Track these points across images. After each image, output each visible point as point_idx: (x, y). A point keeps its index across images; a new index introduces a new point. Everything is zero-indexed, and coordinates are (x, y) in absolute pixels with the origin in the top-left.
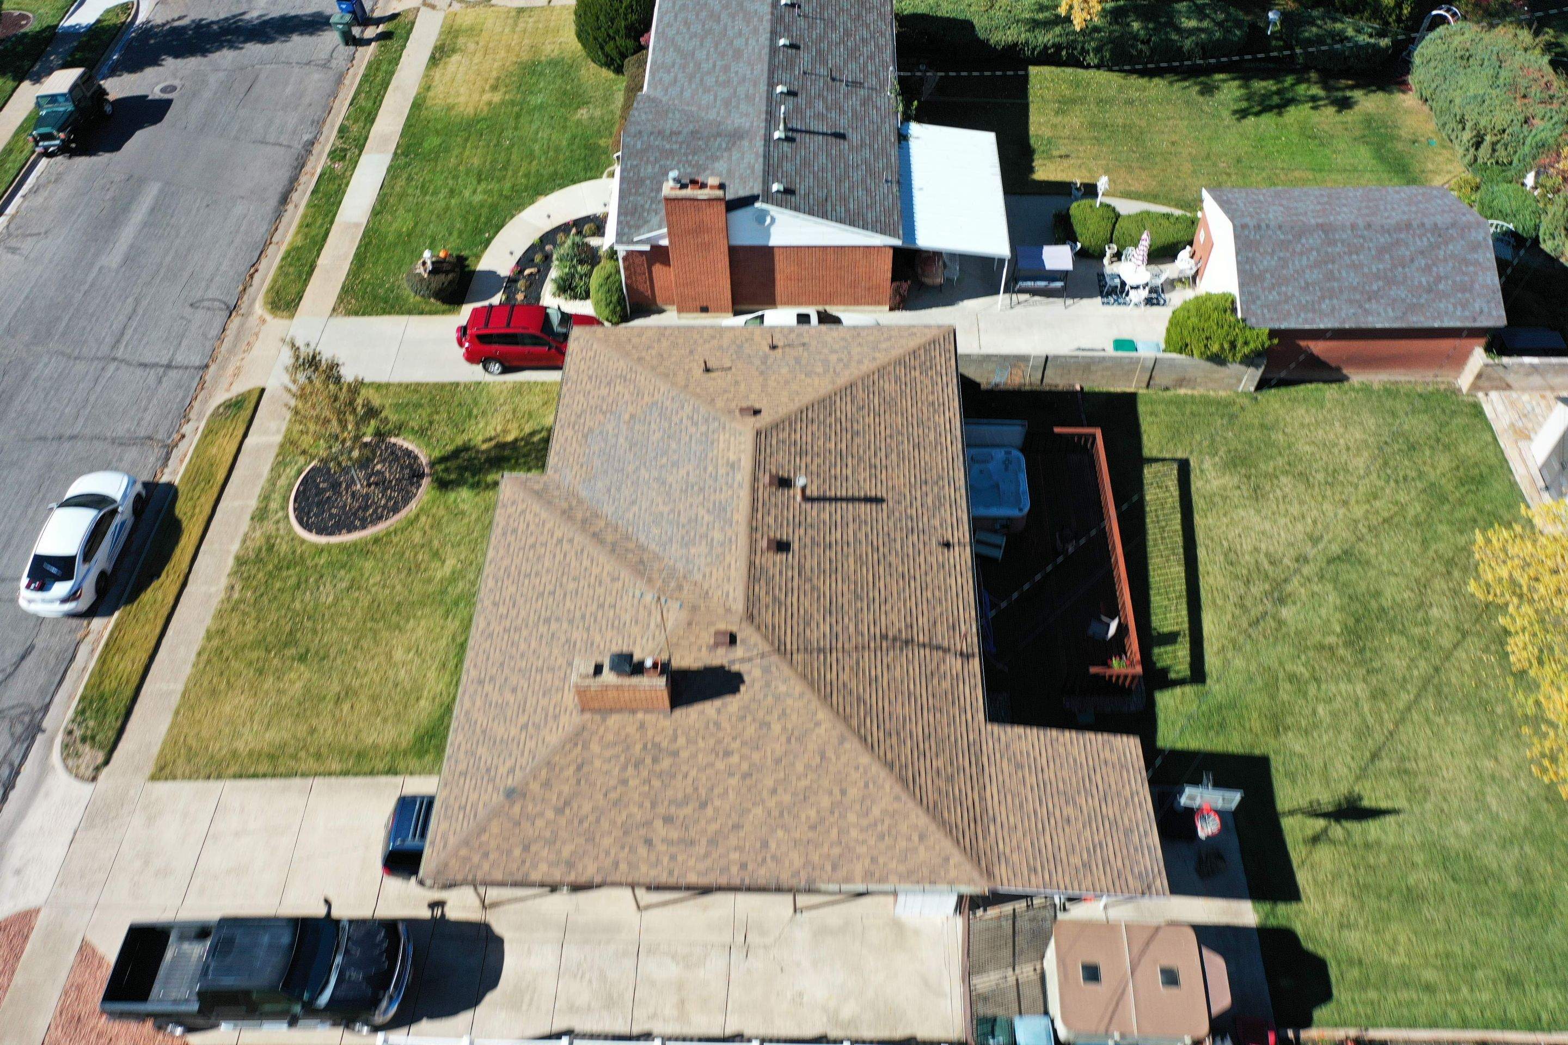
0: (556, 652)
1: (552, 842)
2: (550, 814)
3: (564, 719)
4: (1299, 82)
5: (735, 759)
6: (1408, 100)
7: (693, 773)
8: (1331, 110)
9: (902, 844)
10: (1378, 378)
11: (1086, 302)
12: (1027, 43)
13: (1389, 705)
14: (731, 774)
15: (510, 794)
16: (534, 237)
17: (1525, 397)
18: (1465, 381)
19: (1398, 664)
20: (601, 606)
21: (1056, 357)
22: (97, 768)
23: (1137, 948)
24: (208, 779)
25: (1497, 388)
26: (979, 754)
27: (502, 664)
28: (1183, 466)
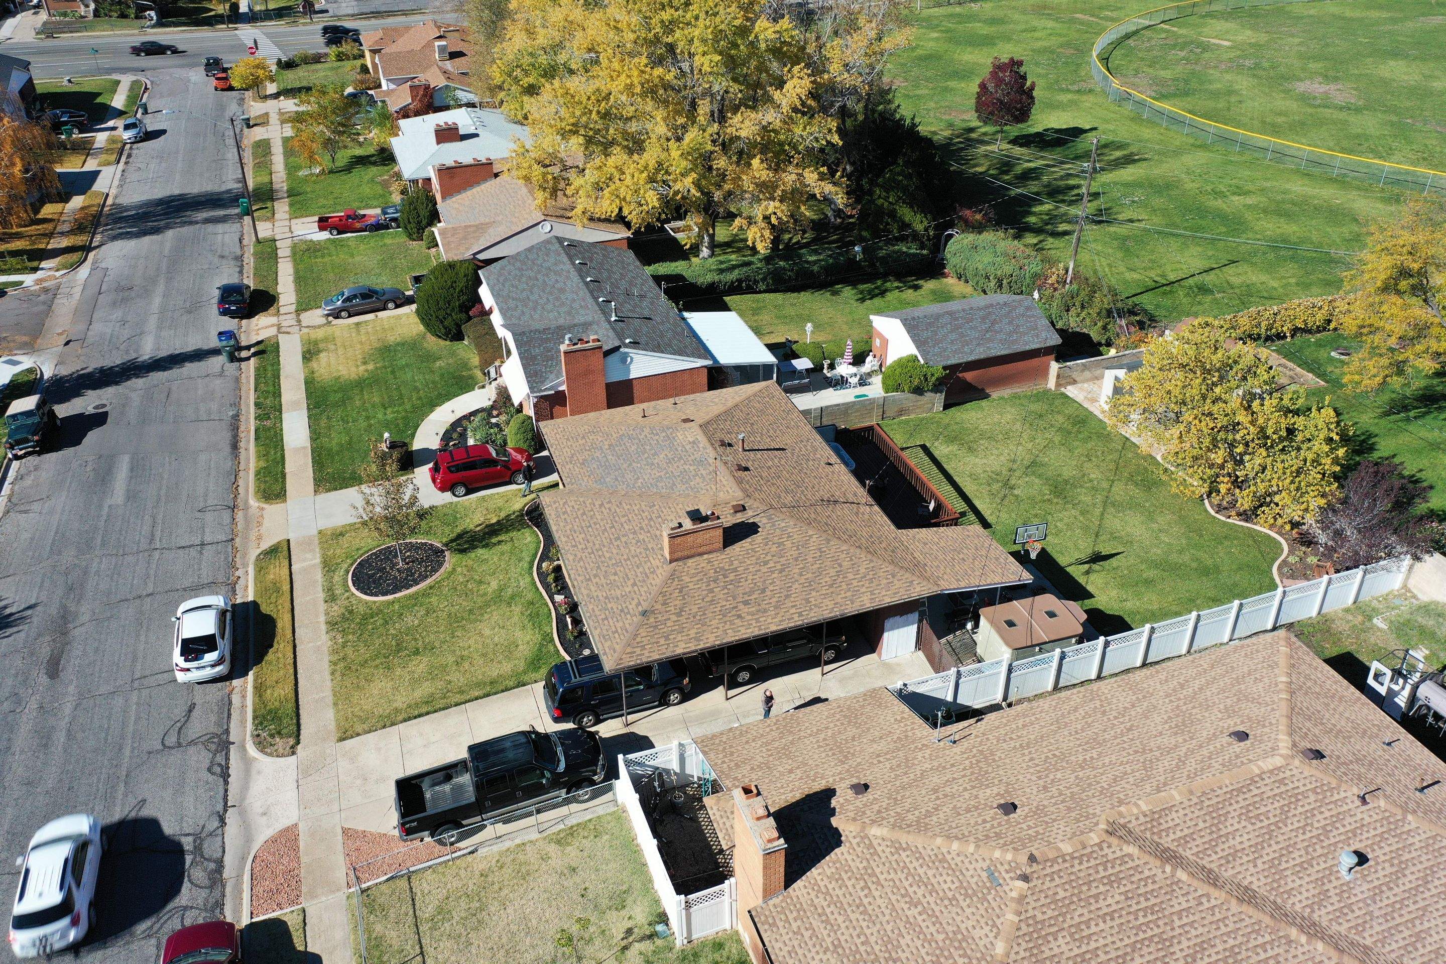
0: (632, 549)
2: (674, 618)
3: (659, 572)
4: (886, 282)
6: (950, 282)
8: (910, 291)
10: (1006, 392)
11: (825, 391)
12: (720, 281)
13: (1092, 515)
15: (644, 613)
16: (447, 426)
17: (1086, 385)
18: (1051, 383)
19: (1087, 499)
20: (651, 519)
21: (827, 407)
22: (292, 747)
23: (1028, 608)
24: (384, 727)
25: (1070, 384)
26: (901, 541)
27: (598, 567)
28: (924, 447)
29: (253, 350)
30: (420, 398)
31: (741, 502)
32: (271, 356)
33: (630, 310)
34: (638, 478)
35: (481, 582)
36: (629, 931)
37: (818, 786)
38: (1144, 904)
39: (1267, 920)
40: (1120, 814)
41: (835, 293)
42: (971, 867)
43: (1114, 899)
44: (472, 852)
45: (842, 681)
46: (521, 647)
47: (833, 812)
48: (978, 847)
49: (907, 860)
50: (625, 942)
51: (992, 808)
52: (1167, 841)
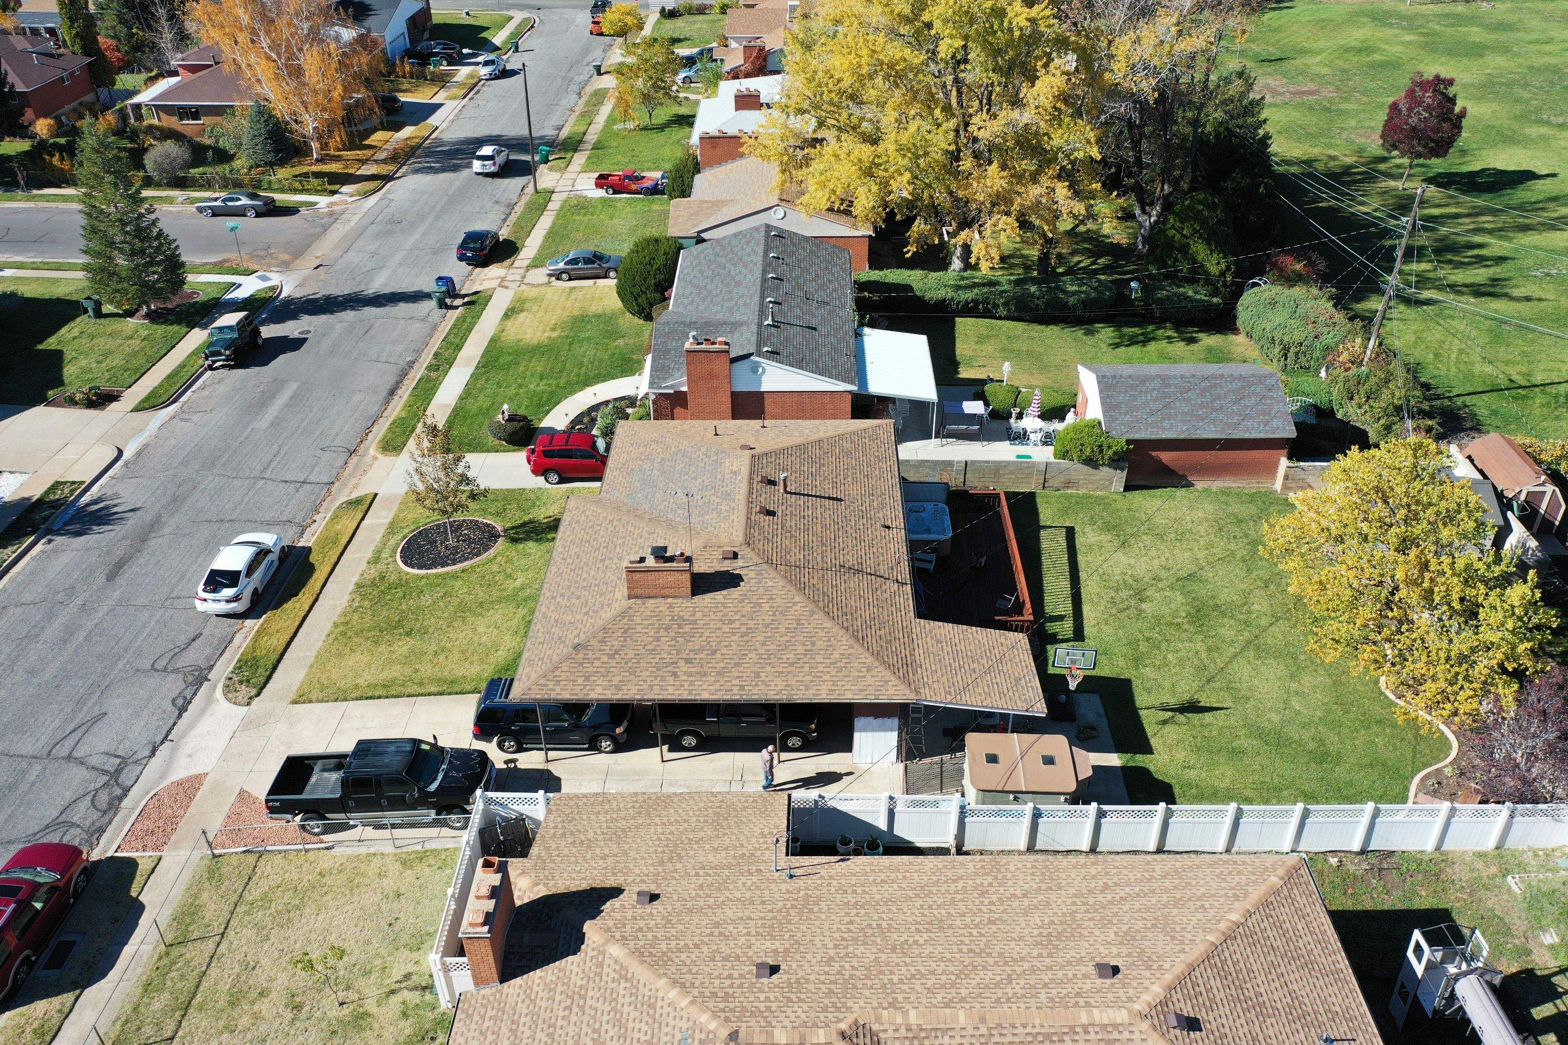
0: (608, 575)
2: (605, 659)
3: (615, 605)
4: (1159, 329)
6: (1239, 338)
7: (707, 634)
8: (1182, 344)
10: (1217, 484)
11: (1000, 443)
12: (952, 299)
13: (1221, 654)
15: (577, 647)
16: (585, 407)
18: (1278, 485)
21: (972, 462)
22: (251, 698)
23: (1024, 747)
24: (336, 700)
25: (1299, 488)
26: (910, 632)
27: (570, 587)
28: (1070, 530)
29: (466, 299)
30: (578, 375)
31: (736, 550)
32: (477, 308)
33: (797, 317)
35: (510, 576)
36: (407, 976)
37: (611, 883)
40: (878, 1019)
41: (1089, 333)
42: (672, 1023)
44: (328, 848)
47: (596, 916)
48: (693, 1002)
49: (622, 992)
50: (394, 987)
51: (753, 964)
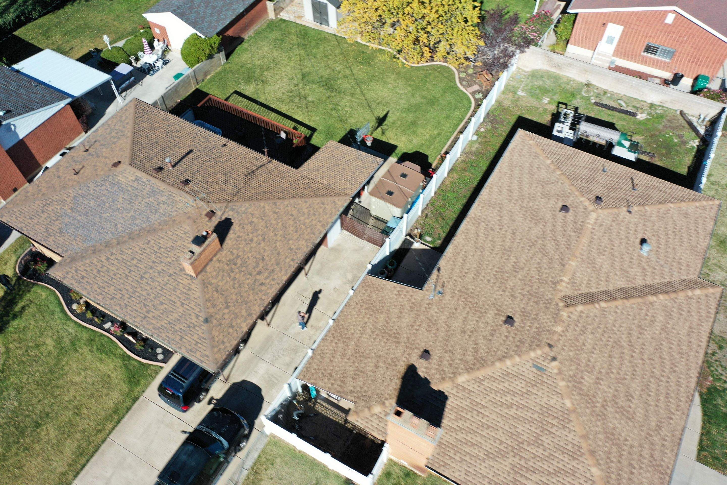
0: (160, 280)
1: (236, 317)
2: (226, 311)
3: (193, 287)
5: (255, 239)
7: (249, 255)
9: (321, 210)
10: (251, 32)
11: (145, 80)
12: (5, 23)
13: (358, 95)
14: (260, 244)
15: (206, 321)
17: (289, 8)
20: (156, 252)
21: (165, 94)
23: (391, 179)
25: (281, 11)
26: (306, 177)
27: (145, 305)
28: (236, 92)
31: (209, 210)
34: (116, 225)
37: (402, 369)
38: (600, 331)
39: (640, 300)
40: (560, 291)
42: (524, 369)
43: (590, 339)
45: (319, 273)
46: (112, 375)
47: (426, 382)
48: (519, 356)
49: (489, 385)
51: (501, 325)
52: (584, 290)
